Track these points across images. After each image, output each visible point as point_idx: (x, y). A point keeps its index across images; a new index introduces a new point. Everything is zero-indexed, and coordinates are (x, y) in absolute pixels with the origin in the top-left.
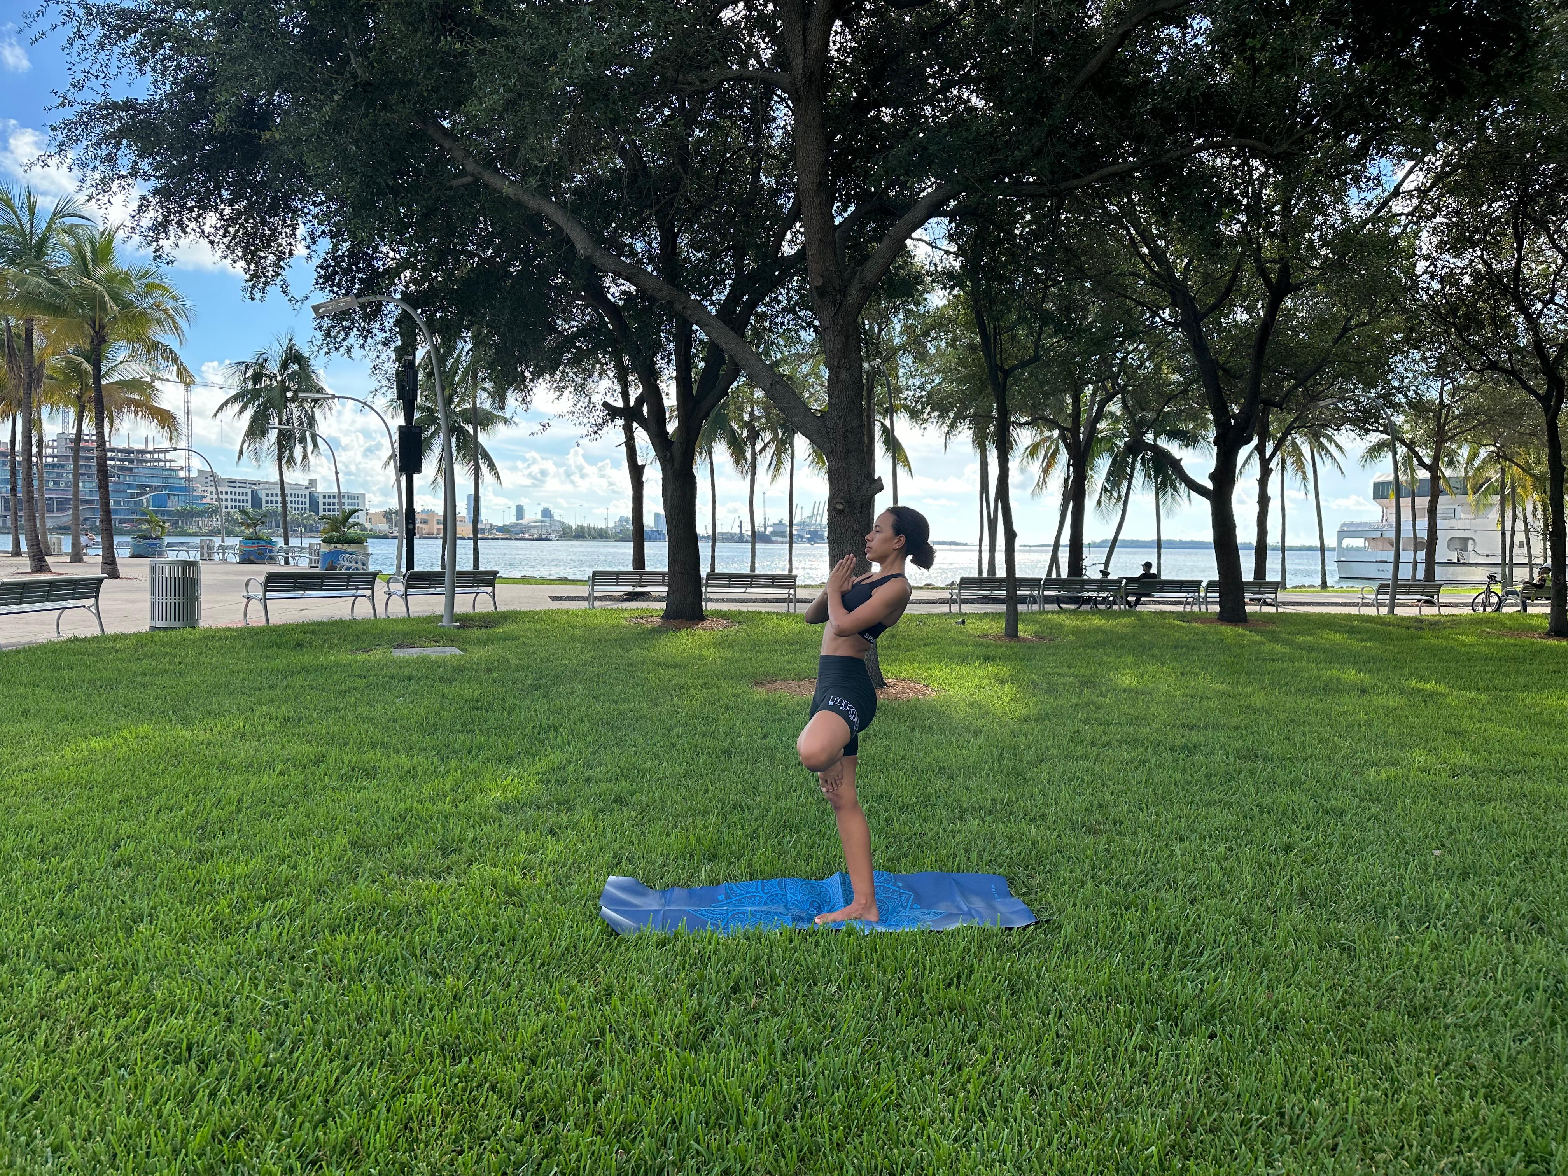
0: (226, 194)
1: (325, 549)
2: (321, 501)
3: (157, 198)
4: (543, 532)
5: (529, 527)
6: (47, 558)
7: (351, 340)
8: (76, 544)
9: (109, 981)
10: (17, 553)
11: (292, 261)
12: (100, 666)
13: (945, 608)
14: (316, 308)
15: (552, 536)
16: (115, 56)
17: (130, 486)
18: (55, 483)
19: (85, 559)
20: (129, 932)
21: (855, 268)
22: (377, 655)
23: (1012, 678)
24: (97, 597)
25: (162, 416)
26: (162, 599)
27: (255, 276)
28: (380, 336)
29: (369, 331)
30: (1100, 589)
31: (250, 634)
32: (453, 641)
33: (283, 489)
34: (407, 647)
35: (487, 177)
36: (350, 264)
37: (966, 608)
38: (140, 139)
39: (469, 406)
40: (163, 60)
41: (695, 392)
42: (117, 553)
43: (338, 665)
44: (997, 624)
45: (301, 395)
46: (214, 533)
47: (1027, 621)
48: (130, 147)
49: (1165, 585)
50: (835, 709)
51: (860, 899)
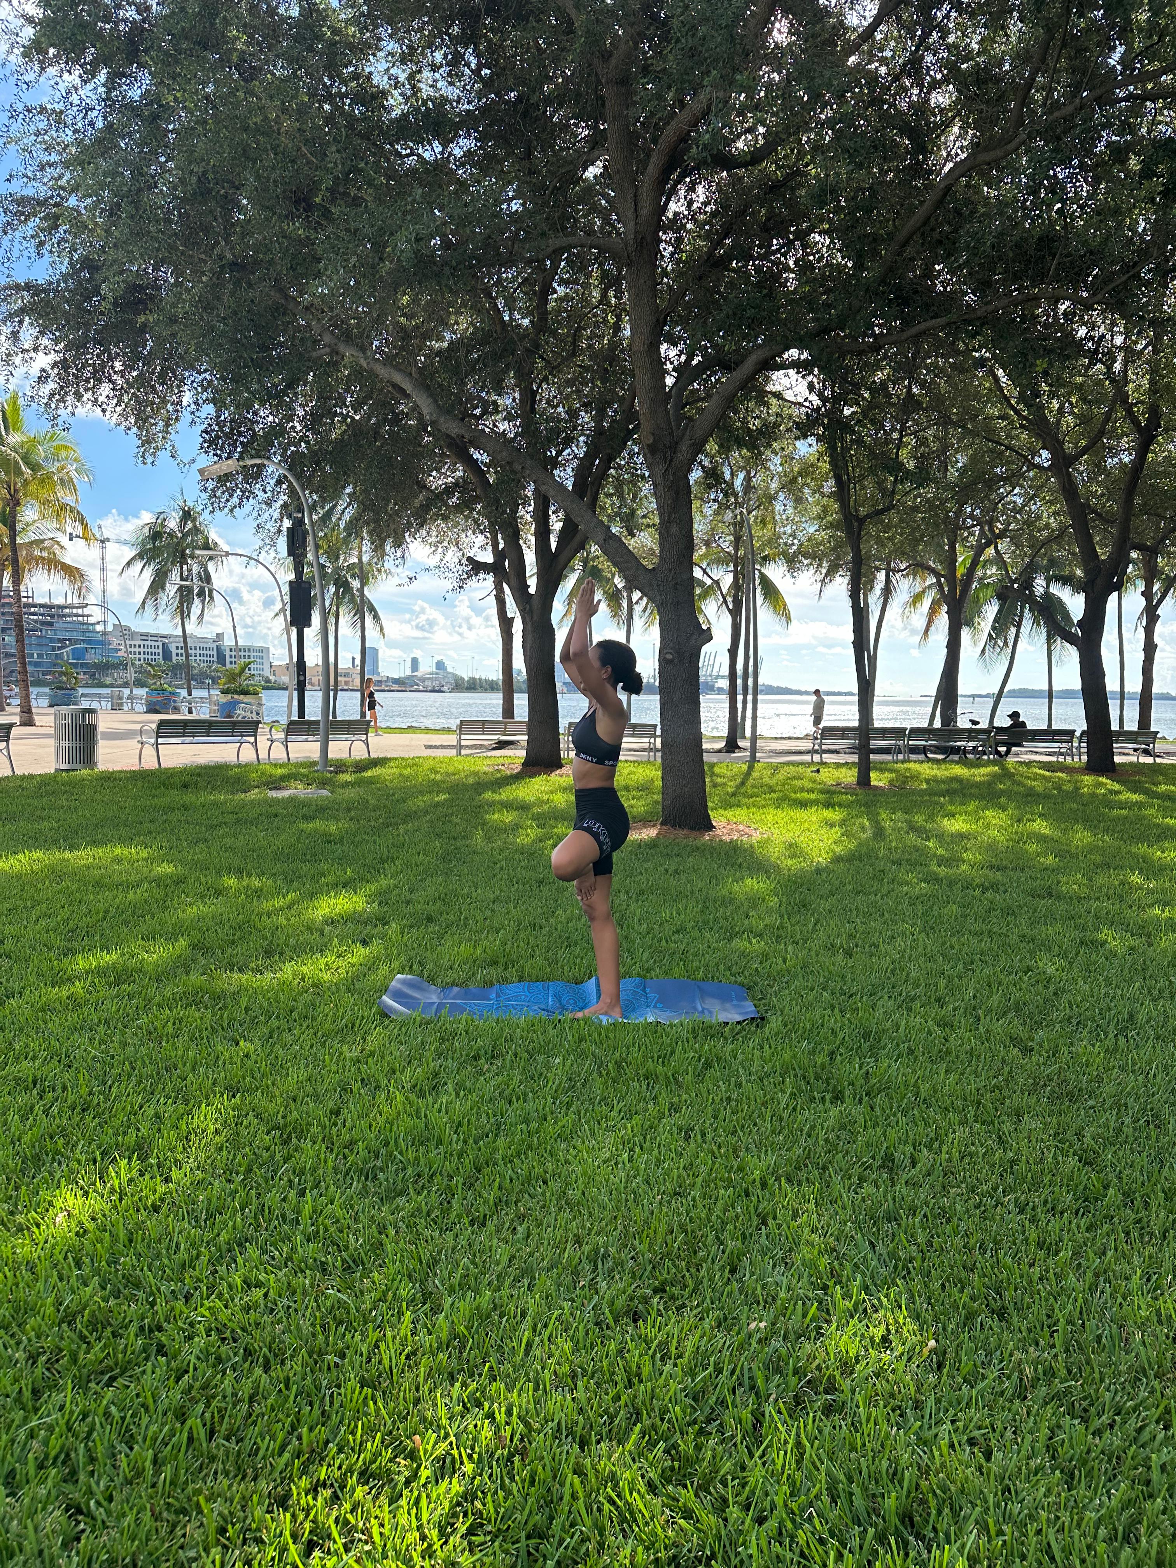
0: (118, 365)
1: (224, 699)
2: (228, 654)
3: (56, 371)
4: (436, 684)
5: (423, 680)
7: (235, 500)
11: (179, 427)
12: (7, 801)
13: (807, 758)
14: (201, 472)
15: (445, 688)
16: (17, 240)
17: (52, 640)
21: (686, 425)
22: (253, 794)
23: (843, 823)
24: (7, 741)
25: (72, 573)
26: (66, 744)
27: (147, 442)
28: (261, 495)
29: (251, 492)
30: (970, 739)
31: (141, 777)
32: (323, 784)
33: (185, 642)
34: (283, 789)
35: (342, 348)
36: (232, 429)
37: (827, 758)
38: (40, 316)
39: (356, 560)
40: (59, 243)
41: (553, 546)
42: (33, 703)
43: (215, 803)
44: (850, 772)
45: (197, 552)
46: (126, 685)
47: (882, 771)
48: (31, 324)
49: (1036, 735)
50: (588, 830)
51: (606, 998)
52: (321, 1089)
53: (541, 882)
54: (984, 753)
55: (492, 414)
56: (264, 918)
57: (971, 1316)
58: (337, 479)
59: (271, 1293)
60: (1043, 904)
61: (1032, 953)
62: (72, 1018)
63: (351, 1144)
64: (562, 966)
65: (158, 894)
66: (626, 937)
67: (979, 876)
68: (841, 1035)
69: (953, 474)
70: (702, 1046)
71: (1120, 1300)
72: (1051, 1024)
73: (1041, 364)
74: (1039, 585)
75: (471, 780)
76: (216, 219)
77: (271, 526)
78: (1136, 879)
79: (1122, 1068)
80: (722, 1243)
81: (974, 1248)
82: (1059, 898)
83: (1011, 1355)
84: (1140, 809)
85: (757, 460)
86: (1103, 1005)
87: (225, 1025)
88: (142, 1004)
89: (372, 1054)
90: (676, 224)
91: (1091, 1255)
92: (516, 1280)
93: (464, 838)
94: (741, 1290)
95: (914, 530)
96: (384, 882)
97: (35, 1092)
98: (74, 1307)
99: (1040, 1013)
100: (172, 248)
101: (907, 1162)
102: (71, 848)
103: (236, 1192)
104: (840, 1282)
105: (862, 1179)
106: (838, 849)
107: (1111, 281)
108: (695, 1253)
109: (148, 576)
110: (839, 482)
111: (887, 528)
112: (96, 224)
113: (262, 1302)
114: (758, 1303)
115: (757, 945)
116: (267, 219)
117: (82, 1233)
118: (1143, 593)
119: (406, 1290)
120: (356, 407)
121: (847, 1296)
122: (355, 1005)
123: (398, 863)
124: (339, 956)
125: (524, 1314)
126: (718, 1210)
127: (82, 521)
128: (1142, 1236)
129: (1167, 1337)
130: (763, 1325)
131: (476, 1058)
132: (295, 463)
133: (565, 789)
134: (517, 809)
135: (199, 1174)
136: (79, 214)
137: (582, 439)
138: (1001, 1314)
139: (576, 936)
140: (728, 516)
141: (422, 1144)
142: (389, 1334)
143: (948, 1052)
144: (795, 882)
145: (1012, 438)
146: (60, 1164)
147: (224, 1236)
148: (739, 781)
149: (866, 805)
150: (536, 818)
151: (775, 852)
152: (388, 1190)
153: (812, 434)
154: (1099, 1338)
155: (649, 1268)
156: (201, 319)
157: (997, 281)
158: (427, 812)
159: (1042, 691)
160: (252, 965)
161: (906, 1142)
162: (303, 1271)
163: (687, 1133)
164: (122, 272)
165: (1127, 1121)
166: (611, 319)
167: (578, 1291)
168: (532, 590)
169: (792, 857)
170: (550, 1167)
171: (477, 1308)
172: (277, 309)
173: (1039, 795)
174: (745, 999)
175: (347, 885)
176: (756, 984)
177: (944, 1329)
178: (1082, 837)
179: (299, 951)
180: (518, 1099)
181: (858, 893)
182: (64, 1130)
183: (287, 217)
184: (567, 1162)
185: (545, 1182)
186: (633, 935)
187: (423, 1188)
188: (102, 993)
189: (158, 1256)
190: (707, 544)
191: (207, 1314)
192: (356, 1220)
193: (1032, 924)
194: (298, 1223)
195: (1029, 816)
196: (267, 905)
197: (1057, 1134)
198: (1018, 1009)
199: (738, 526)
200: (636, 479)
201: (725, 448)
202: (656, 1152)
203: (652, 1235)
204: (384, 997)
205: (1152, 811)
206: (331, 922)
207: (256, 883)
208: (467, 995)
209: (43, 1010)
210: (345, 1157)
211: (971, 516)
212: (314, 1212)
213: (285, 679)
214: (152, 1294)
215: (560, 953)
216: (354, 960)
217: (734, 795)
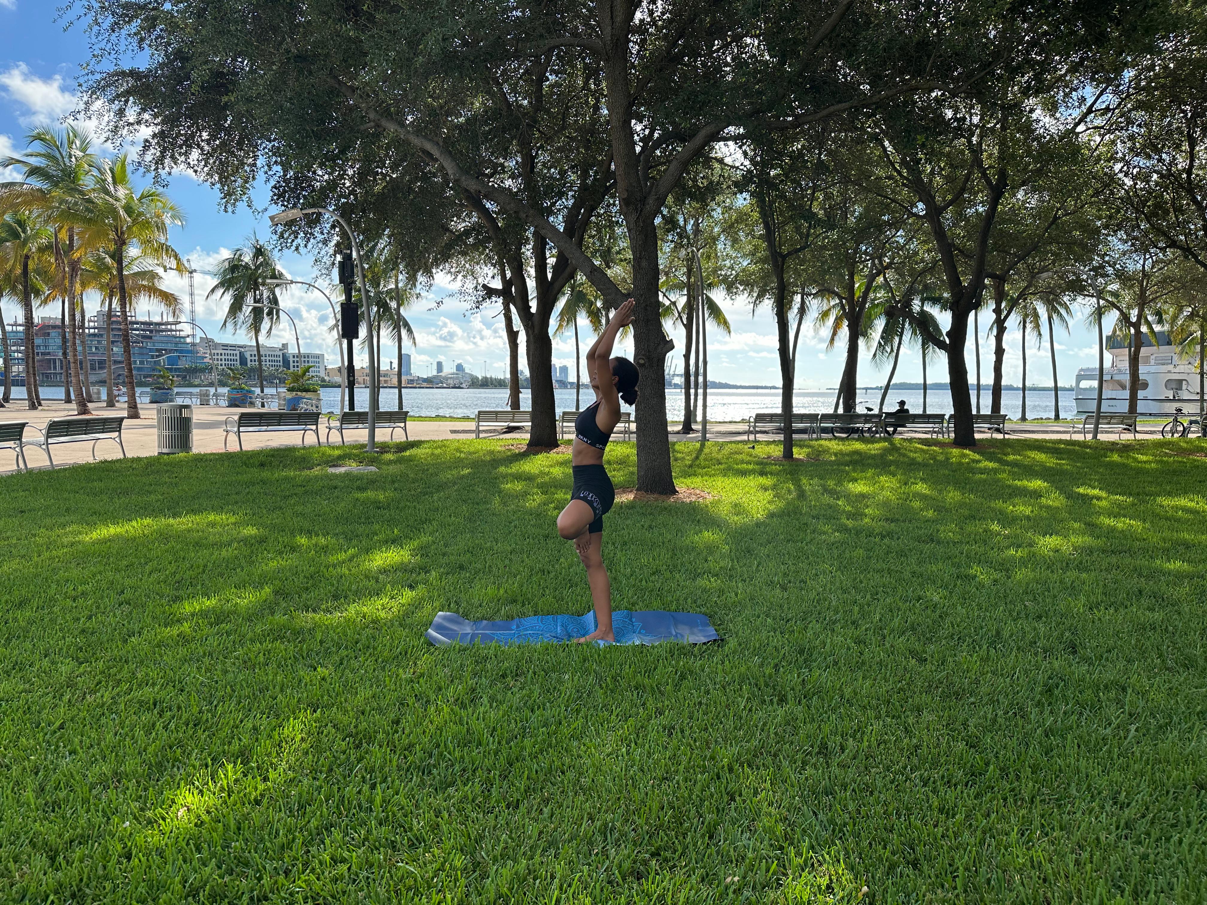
0: (205, 135)
1: (289, 395)
2: (291, 359)
3: (156, 140)
4: (457, 382)
5: (447, 379)
6: (89, 404)
7: (299, 240)
8: (110, 394)
9: (109, 668)
10: (68, 400)
11: (255, 183)
12: (120, 479)
14: (272, 218)
15: (464, 385)
16: (123, 36)
17: (151, 350)
18: (96, 348)
19: (117, 404)
20: (125, 641)
21: (652, 185)
22: (316, 471)
23: (774, 487)
24: (120, 431)
25: (169, 299)
26: (166, 433)
27: (228, 195)
28: (320, 237)
29: (311, 234)
30: (866, 422)
31: (227, 457)
32: (372, 461)
33: (258, 351)
34: (340, 466)
35: (384, 123)
36: (296, 185)
37: (760, 437)
38: (142, 96)
39: (393, 286)
40: (156, 38)
41: (549, 276)
42: (138, 400)
43: (286, 478)
44: (777, 448)
45: (268, 281)
46: (211, 385)
47: (801, 447)
48: (134, 103)
49: (915, 418)
50: (585, 499)
51: (602, 628)
52: (384, 704)
53: (546, 537)
54: (877, 432)
55: (499, 173)
56: (331, 569)
57: (892, 867)
58: (380, 224)
59: (354, 867)
60: (927, 548)
61: (921, 585)
62: (182, 652)
63: (410, 747)
64: (567, 603)
65: (246, 551)
66: (615, 579)
67: (879, 527)
68: (783, 651)
69: (852, 220)
70: (678, 662)
71: (1003, 850)
72: (939, 639)
73: (920, 139)
74: (916, 305)
75: (488, 458)
76: (282, 21)
77: (327, 260)
78: (995, 527)
79: (994, 673)
80: (701, 816)
81: (892, 814)
82: (939, 542)
83: (924, 896)
84: (995, 474)
85: (704, 210)
86: (976, 624)
87: (305, 655)
88: (238, 639)
89: (422, 675)
90: (641, 29)
91: (980, 817)
92: (544, 850)
93: (484, 503)
94: (718, 853)
95: (823, 263)
96: (425, 539)
97: (155, 712)
98: (197, 884)
99: (930, 632)
100: (248, 43)
101: (838, 748)
102: (175, 516)
103: (321, 787)
104: (792, 844)
105: (804, 763)
106: (772, 507)
107: (972, 76)
108: (681, 824)
109: (228, 299)
110: (767, 226)
111: (802, 262)
112: (186, 25)
113: (346, 874)
114: (732, 862)
115: (714, 583)
116: (324, 22)
117: (200, 824)
118: (994, 311)
119: (459, 861)
120: (394, 167)
121: (799, 854)
122: (407, 636)
123: (434, 523)
124: (392, 598)
125: (553, 877)
126: (697, 791)
127: (176, 256)
128: (1015, 801)
129: (1039, 878)
130: (736, 879)
131: (504, 676)
132: (345, 211)
133: (562, 464)
134: (525, 480)
135: (291, 775)
136: (173, 16)
137: (570, 193)
138: (915, 864)
139: (576, 579)
140: (683, 252)
141: (465, 745)
142: (449, 897)
143: (863, 663)
144: (741, 534)
145: (896, 194)
146: (178, 768)
147: (314, 823)
148: (694, 455)
149: (791, 473)
150: (541, 486)
151: (724, 511)
152: (441, 782)
153: (748, 191)
154: (989, 881)
155: (647, 838)
156: (272, 98)
157: (887, 76)
158: (455, 483)
159: (917, 385)
160: (323, 607)
161: (836, 734)
162: (377, 849)
163: (670, 730)
164: (206, 62)
165: (1000, 713)
166: (592, 101)
167: (593, 857)
168: (533, 310)
169: (737, 515)
170: (567, 760)
171: (516, 874)
172: (332, 92)
173: (919, 464)
174: (708, 625)
175: (395, 542)
176: (716, 613)
177: (873, 877)
178: (953, 496)
179: (360, 594)
180: (539, 708)
181: (788, 541)
182: (180, 741)
183: (340, 20)
184: (580, 756)
185: (563, 773)
186: (620, 577)
187: (468, 779)
188: (205, 632)
189: (262, 840)
190: (667, 274)
191: (303, 885)
192: (417, 807)
193: (920, 563)
194: (371, 810)
195: (912, 480)
196: (332, 559)
197: (948, 724)
198: (913, 629)
199: (690, 261)
200: (612, 225)
201: (679, 201)
202: (647, 746)
203: (647, 811)
204: (430, 630)
205: (1005, 475)
206: (384, 571)
207: (323, 541)
208: (494, 626)
209: (158, 646)
210: (405, 758)
211: (866, 253)
212: (384, 801)
213: (338, 379)
214: (259, 871)
215: (565, 592)
216: (403, 601)
217: (691, 466)
